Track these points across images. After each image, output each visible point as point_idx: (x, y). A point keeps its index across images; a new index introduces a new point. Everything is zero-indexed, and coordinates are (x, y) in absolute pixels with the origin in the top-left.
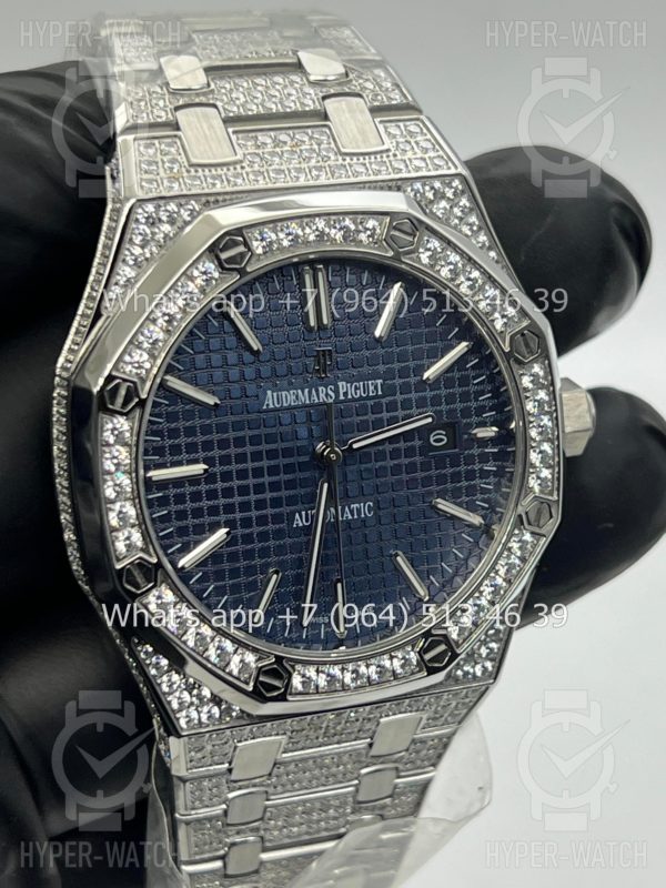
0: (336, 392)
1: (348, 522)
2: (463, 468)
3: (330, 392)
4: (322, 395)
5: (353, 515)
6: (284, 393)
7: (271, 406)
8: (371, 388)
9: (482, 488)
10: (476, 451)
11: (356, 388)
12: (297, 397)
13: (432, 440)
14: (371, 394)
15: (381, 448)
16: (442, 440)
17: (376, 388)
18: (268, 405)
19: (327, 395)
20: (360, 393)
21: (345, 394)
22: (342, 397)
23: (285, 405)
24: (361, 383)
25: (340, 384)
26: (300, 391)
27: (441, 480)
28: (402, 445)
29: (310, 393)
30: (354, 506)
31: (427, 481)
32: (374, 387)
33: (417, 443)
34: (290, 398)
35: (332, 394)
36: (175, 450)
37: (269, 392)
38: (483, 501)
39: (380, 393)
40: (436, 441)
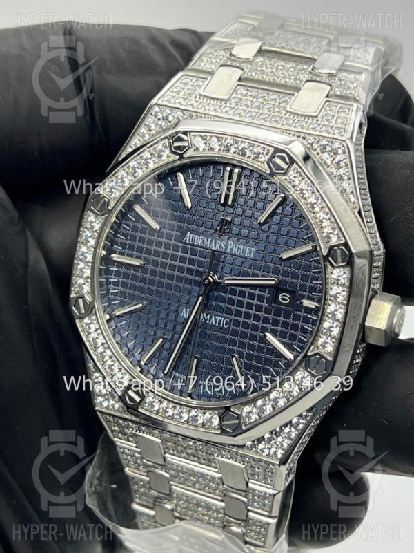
0: (226, 247)
1: (212, 325)
2: (291, 321)
3: (223, 245)
4: (218, 246)
5: (216, 323)
6: (197, 236)
7: (188, 242)
8: (247, 251)
9: (299, 338)
10: (302, 313)
11: (239, 248)
12: (203, 242)
13: (280, 297)
14: (246, 255)
15: (244, 289)
16: (287, 300)
17: (250, 252)
18: (186, 240)
19: (220, 246)
20: (240, 252)
21: (231, 249)
22: (228, 251)
23: (195, 243)
24: (242, 247)
25: (230, 242)
26: (206, 239)
27: (276, 323)
28: (257, 292)
29: (211, 241)
30: (218, 318)
31: (266, 320)
32: (249, 251)
33: (266, 295)
34: (199, 240)
35: (224, 247)
36: (132, 247)
37: (189, 233)
38: (298, 347)
39: (252, 256)
40: (282, 299)
